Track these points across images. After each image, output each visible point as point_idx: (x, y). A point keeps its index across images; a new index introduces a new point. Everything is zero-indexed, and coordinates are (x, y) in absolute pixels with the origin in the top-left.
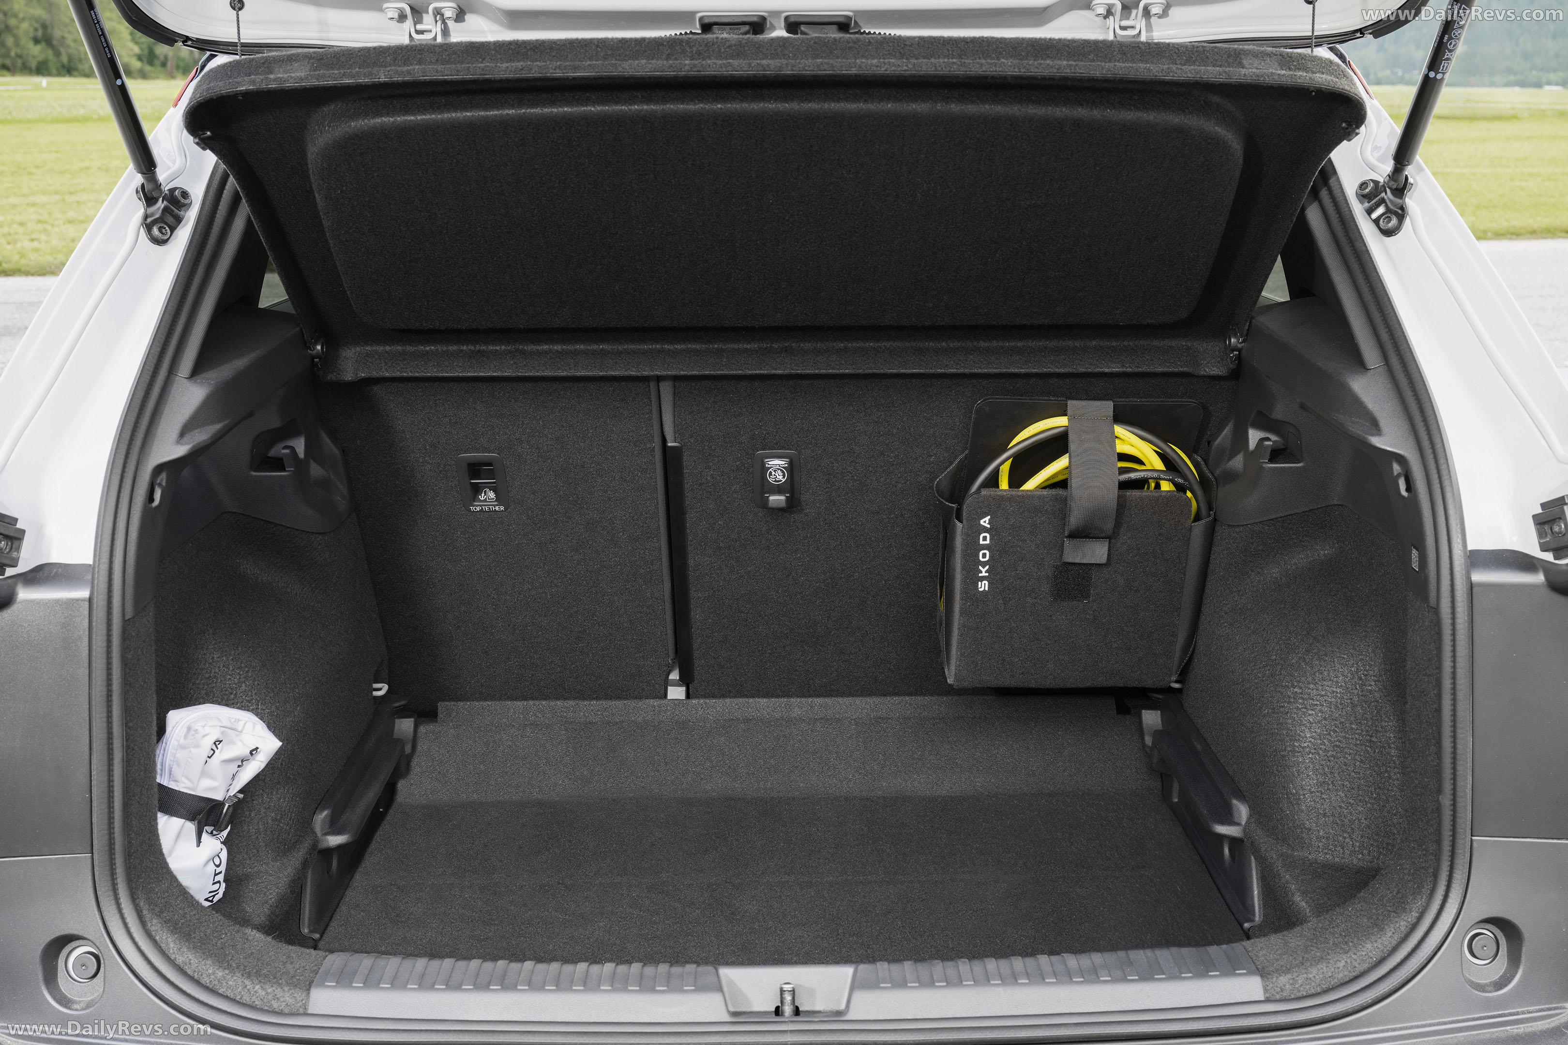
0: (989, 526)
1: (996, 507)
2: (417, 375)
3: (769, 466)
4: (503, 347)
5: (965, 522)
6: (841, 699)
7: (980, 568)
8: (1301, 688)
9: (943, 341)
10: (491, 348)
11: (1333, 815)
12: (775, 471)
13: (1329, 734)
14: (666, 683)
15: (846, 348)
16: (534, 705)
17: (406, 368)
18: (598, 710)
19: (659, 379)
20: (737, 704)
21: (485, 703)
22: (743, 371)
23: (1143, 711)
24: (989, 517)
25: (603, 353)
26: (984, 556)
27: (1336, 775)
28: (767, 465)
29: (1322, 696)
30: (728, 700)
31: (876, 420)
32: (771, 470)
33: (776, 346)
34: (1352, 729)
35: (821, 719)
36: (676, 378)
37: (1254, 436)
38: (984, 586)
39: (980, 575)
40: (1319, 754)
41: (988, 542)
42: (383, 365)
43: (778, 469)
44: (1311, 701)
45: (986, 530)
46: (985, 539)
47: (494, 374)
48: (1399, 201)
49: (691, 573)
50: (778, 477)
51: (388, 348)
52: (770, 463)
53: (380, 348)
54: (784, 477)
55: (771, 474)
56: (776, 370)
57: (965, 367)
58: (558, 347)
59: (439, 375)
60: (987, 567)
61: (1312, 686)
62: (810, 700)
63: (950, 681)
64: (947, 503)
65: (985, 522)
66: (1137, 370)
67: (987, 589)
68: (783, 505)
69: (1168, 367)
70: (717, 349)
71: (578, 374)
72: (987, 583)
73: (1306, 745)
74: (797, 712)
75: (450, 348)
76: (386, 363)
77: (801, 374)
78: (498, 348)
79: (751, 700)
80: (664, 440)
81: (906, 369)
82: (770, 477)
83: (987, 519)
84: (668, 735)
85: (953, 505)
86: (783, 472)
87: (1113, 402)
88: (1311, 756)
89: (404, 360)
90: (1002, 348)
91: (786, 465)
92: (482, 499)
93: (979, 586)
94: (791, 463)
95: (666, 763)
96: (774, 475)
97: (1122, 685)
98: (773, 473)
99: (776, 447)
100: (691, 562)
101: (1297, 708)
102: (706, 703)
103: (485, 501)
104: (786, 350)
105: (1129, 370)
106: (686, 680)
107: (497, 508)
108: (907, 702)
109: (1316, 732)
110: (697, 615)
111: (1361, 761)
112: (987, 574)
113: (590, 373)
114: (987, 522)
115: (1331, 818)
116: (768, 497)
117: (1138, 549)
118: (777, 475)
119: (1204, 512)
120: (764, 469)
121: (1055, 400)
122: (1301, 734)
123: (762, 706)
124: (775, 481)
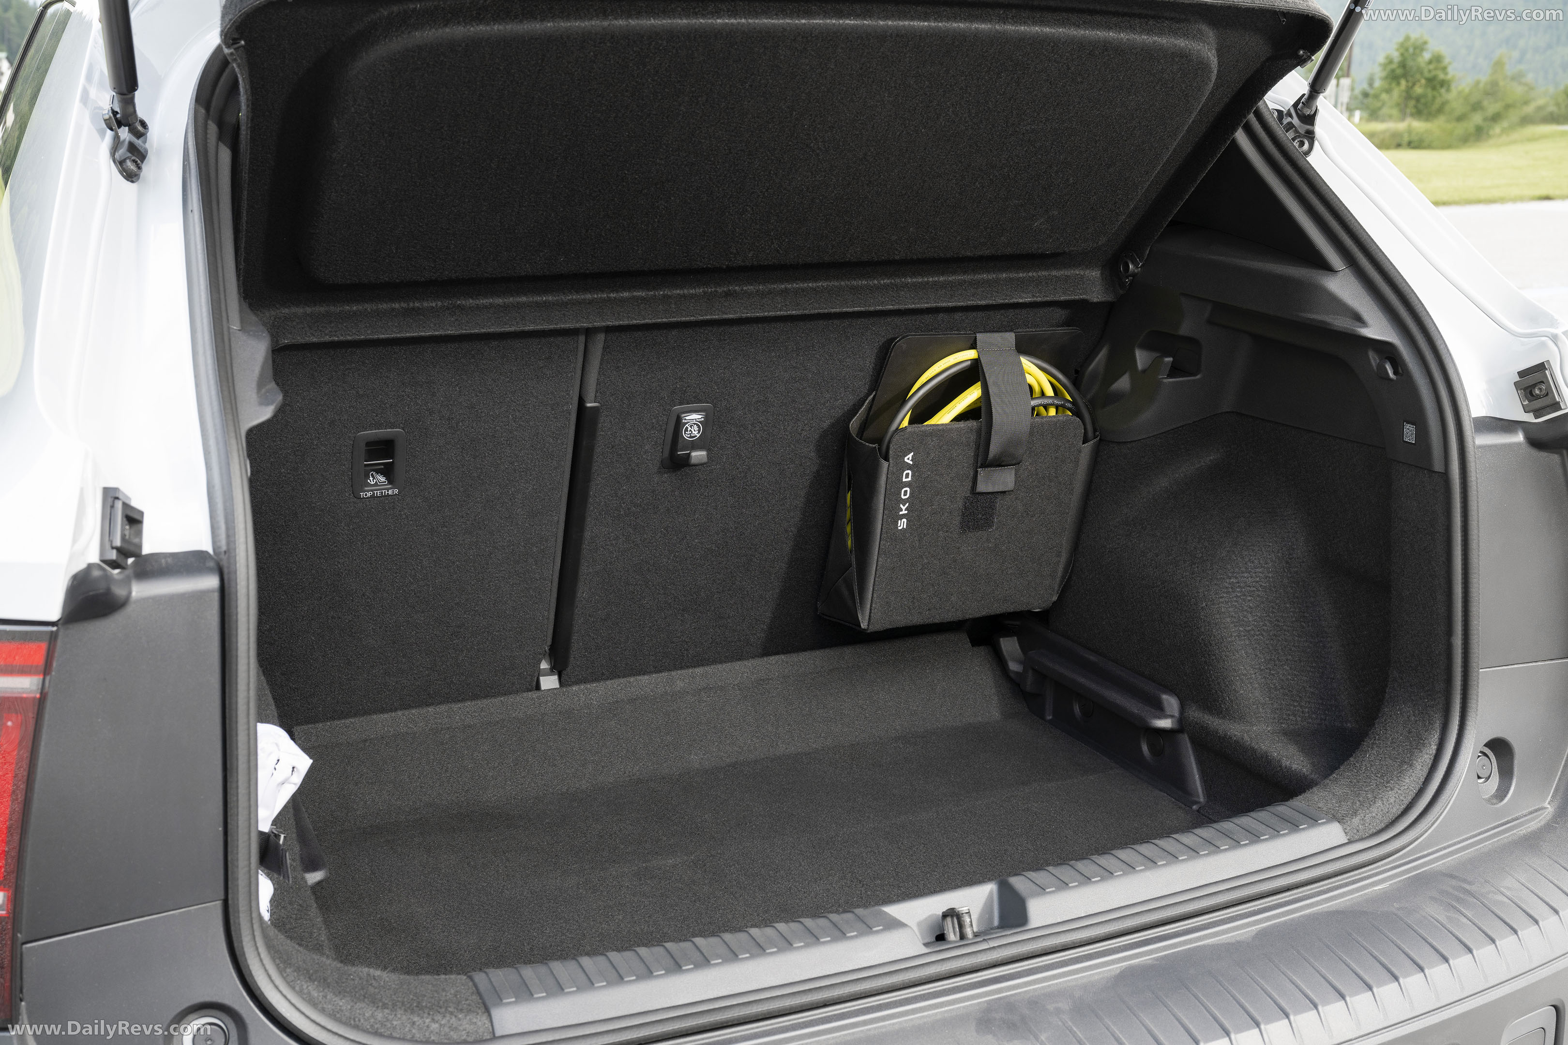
0: (911, 463)
1: (917, 443)
2: (349, 338)
3: (686, 421)
4: (439, 303)
5: (891, 461)
6: (720, 666)
7: (901, 506)
8: (1236, 578)
9: (875, 278)
10: (425, 304)
11: (1282, 688)
12: (691, 427)
13: (1269, 616)
14: (540, 673)
15: (786, 289)
16: (403, 715)
17: (336, 332)
18: (475, 711)
19: (589, 332)
20: (619, 685)
21: (348, 721)
22: (694, 316)
23: (1001, 639)
24: (912, 454)
25: (546, 305)
26: (905, 493)
27: (1280, 651)
28: (683, 421)
29: (1257, 582)
30: (609, 682)
31: (794, 365)
32: (687, 425)
33: (719, 290)
34: (1287, 608)
35: (704, 689)
36: (608, 330)
37: (1142, 358)
38: (902, 524)
39: (901, 513)
40: (1262, 635)
41: (910, 479)
42: (307, 329)
43: (695, 424)
44: (1248, 588)
45: (909, 467)
46: (907, 476)
47: (437, 333)
48: (1309, 127)
49: (585, 546)
50: (694, 432)
51: (309, 310)
52: (687, 418)
53: (300, 311)
54: (699, 433)
55: (686, 429)
56: (726, 314)
57: (899, 304)
58: (499, 301)
59: (374, 337)
60: (907, 505)
61: (1246, 575)
62: (691, 670)
63: (864, 625)
64: (867, 444)
65: (908, 459)
66: (1046, 299)
67: (905, 527)
68: (705, 460)
69: (1069, 295)
70: (664, 296)
71: (527, 328)
72: (905, 520)
73: (1250, 628)
74: (680, 684)
75: (380, 306)
76: (310, 328)
77: (751, 318)
78: (434, 305)
79: (632, 679)
80: (581, 401)
81: (848, 308)
82: (685, 433)
83: (910, 456)
84: (556, 727)
85: (874, 446)
86: (699, 427)
87: (1015, 332)
88: (1256, 637)
89: (331, 322)
90: (927, 283)
91: (703, 419)
92: (372, 483)
93: (899, 525)
94: (706, 417)
95: (561, 756)
96: (690, 431)
97: (1012, 610)
98: (689, 428)
99: (692, 400)
100: (587, 534)
101: (1237, 596)
102: (586, 689)
103: (376, 484)
104: (728, 294)
105: (1039, 299)
106: (558, 668)
107: (390, 492)
108: (783, 661)
109: (1257, 616)
110: (583, 592)
111: (1299, 636)
112: (906, 512)
113: (539, 327)
114: (910, 459)
115: (1281, 691)
116: (689, 453)
117: (1037, 474)
118: (693, 430)
119: (1090, 434)
120: (679, 424)
121: (965, 334)
122: (1245, 619)
123: (645, 683)
124: (691, 437)
